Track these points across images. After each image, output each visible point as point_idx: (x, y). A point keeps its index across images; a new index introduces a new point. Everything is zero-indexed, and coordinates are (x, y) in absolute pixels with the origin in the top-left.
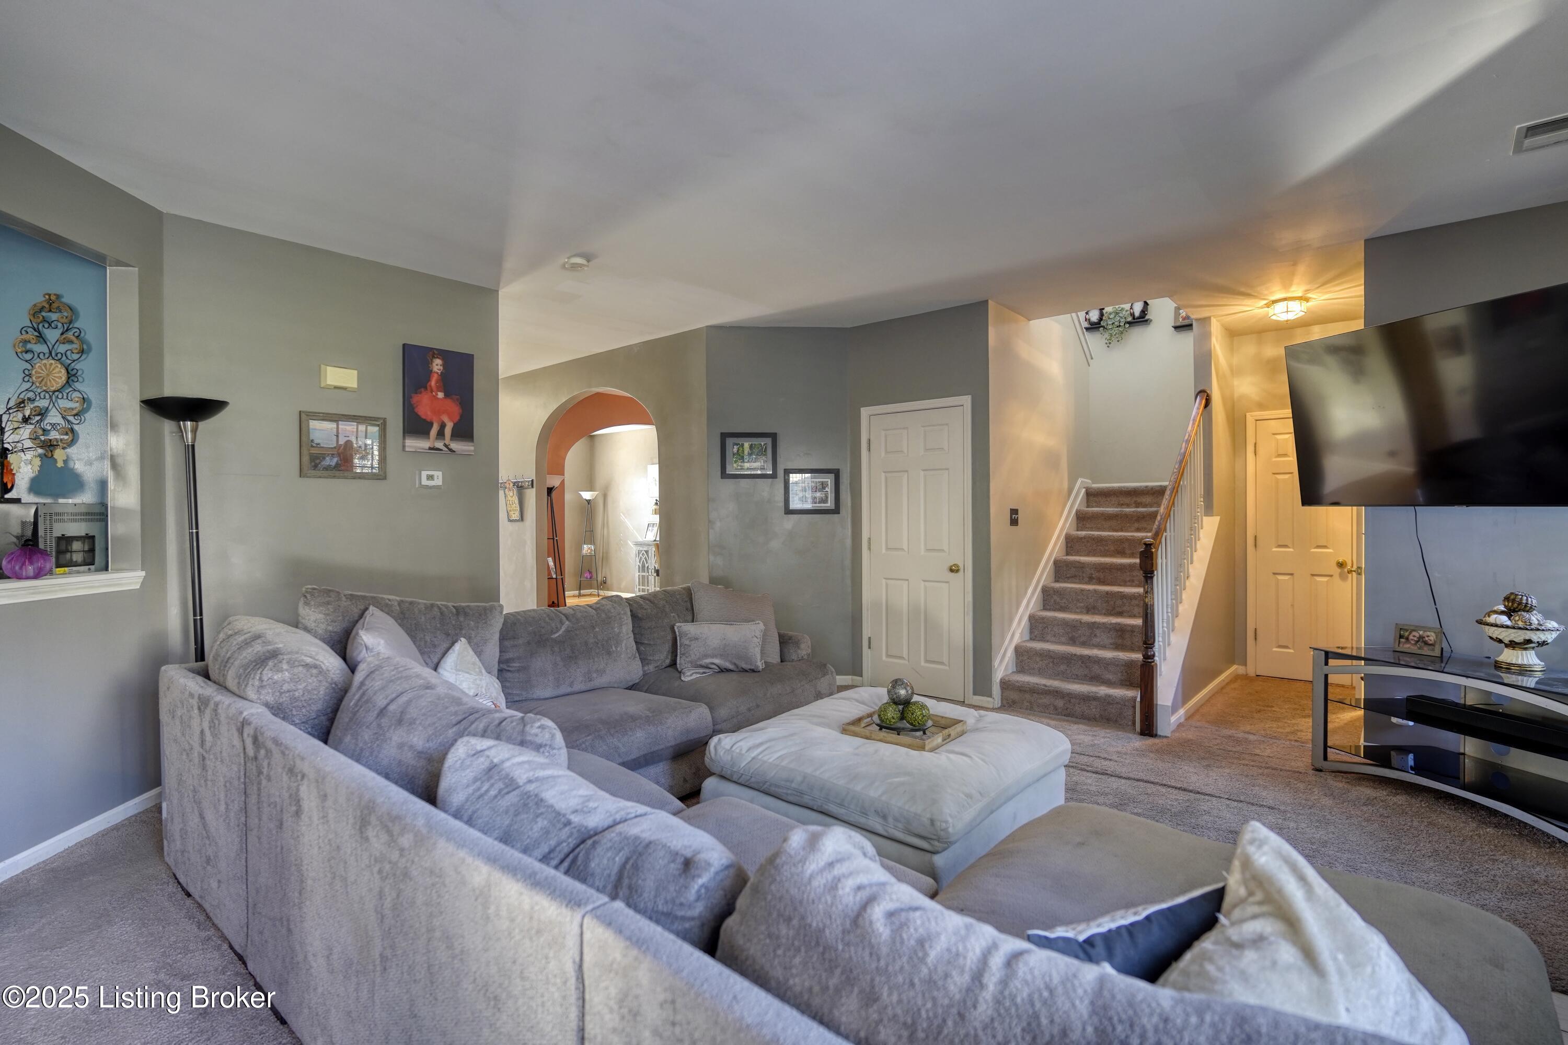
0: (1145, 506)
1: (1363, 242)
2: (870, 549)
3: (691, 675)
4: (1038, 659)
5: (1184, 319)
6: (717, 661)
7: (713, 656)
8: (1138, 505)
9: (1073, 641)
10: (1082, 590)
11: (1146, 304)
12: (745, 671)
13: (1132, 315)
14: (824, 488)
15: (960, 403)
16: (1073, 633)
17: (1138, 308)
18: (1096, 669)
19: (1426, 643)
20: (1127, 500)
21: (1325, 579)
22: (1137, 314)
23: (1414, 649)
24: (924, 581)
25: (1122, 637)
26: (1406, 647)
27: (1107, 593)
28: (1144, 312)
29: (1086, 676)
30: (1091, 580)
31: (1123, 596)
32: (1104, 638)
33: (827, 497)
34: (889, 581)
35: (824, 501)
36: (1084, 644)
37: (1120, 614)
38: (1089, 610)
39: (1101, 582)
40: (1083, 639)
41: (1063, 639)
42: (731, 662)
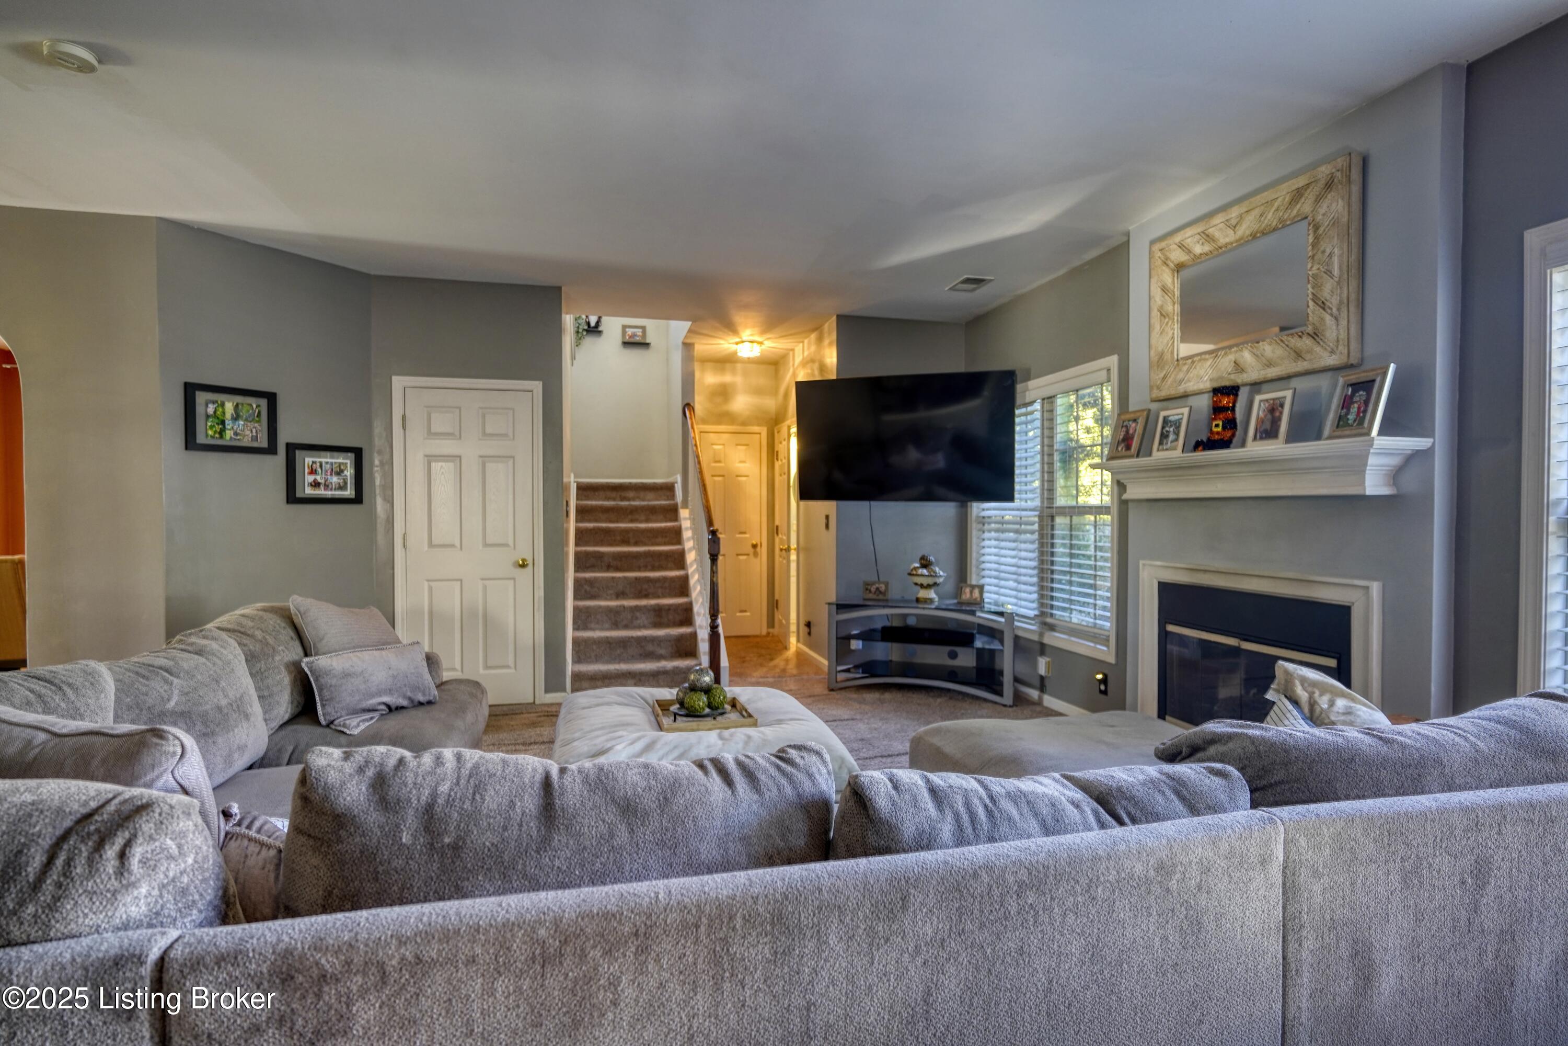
0: (629, 500)
1: (834, 318)
2: (405, 546)
3: (358, 725)
4: (594, 647)
5: (630, 337)
6: (386, 699)
7: (379, 693)
8: (623, 499)
9: (616, 626)
10: (613, 578)
11: (600, 318)
12: (421, 704)
13: (588, 324)
14: (342, 471)
15: (530, 388)
16: (615, 618)
17: (593, 320)
18: (650, 648)
19: (881, 592)
20: (613, 494)
21: (744, 557)
22: (593, 324)
23: (874, 597)
24: (482, 579)
25: (660, 616)
26: (871, 596)
27: (636, 579)
28: (598, 323)
29: (641, 655)
30: (609, 568)
31: (648, 580)
32: (643, 619)
33: (346, 483)
34: (432, 584)
35: (342, 487)
36: (626, 627)
37: (646, 596)
38: (620, 595)
39: (617, 569)
40: (625, 622)
41: (607, 626)
42: (405, 697)
